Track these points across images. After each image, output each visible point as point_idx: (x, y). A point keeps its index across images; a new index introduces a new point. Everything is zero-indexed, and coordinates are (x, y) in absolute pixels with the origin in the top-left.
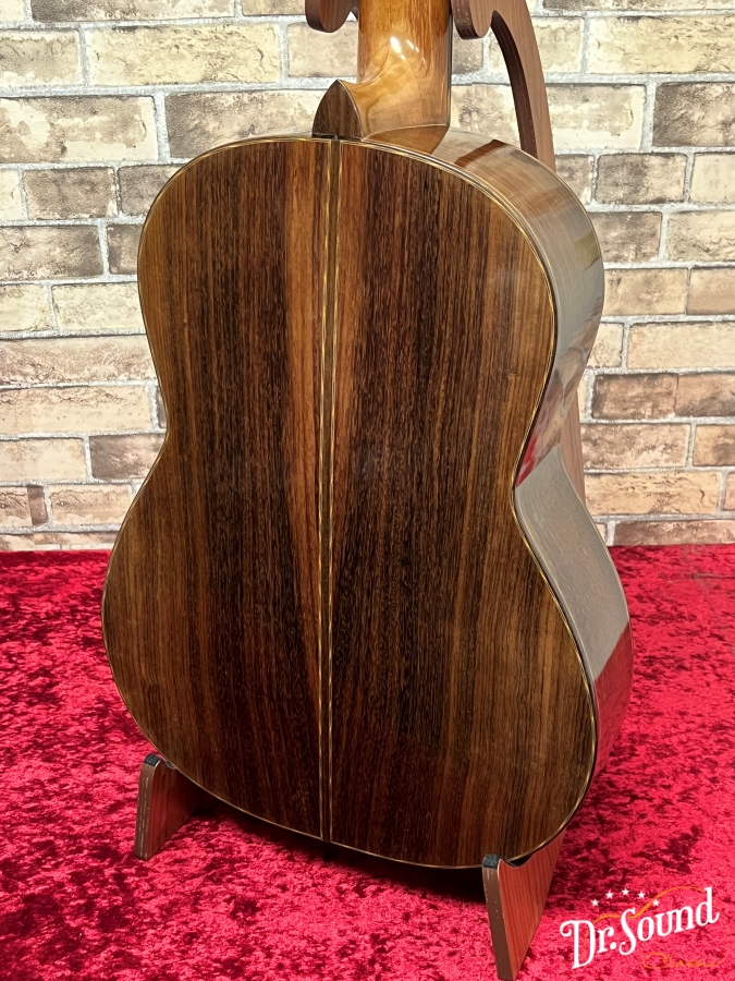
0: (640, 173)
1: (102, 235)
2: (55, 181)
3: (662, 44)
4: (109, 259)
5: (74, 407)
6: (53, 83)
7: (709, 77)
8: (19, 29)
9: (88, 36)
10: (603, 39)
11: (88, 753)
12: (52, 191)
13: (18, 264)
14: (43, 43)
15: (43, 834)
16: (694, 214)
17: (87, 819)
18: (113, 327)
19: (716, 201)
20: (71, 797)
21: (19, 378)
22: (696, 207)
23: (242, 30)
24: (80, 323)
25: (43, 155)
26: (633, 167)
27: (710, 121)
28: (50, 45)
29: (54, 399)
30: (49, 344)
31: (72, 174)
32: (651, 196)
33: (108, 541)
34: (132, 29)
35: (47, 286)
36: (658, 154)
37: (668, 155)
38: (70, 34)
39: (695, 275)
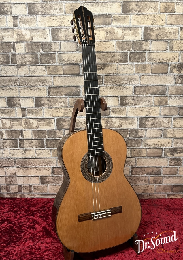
0: (137, 132)
1: (45, 141)
2: (37, 132)
3: (140, 111)
4: (46, 145)
5: (38, 171)
6: (38, 116)
7: (148, 116)
8: (33, 108)
9: (44, 109)
10: (130, 110)
11: (40, 240)
12: (37, 134)
13: (30, 146)
15: (31, 257)
17: (39, 254)
18: (46, 157)
19: (151, 137)
20: (37, 249)
21: (29, 165)
22: (147, 138)
23: (69, 109)
24: (40, 156)
25: (36, 128)
26: (136, 131)
27: (149, 124)
28: (38, 110)
29: (35, 169)
30: (35, 159)
31: (40, 131)
32: (139, 136)
33: (43, 196)
34: (51, 108)
35: (35, 149)
36: (140, 129)
37: (142, 129)
38: (41, 109)
39: (148, 150)
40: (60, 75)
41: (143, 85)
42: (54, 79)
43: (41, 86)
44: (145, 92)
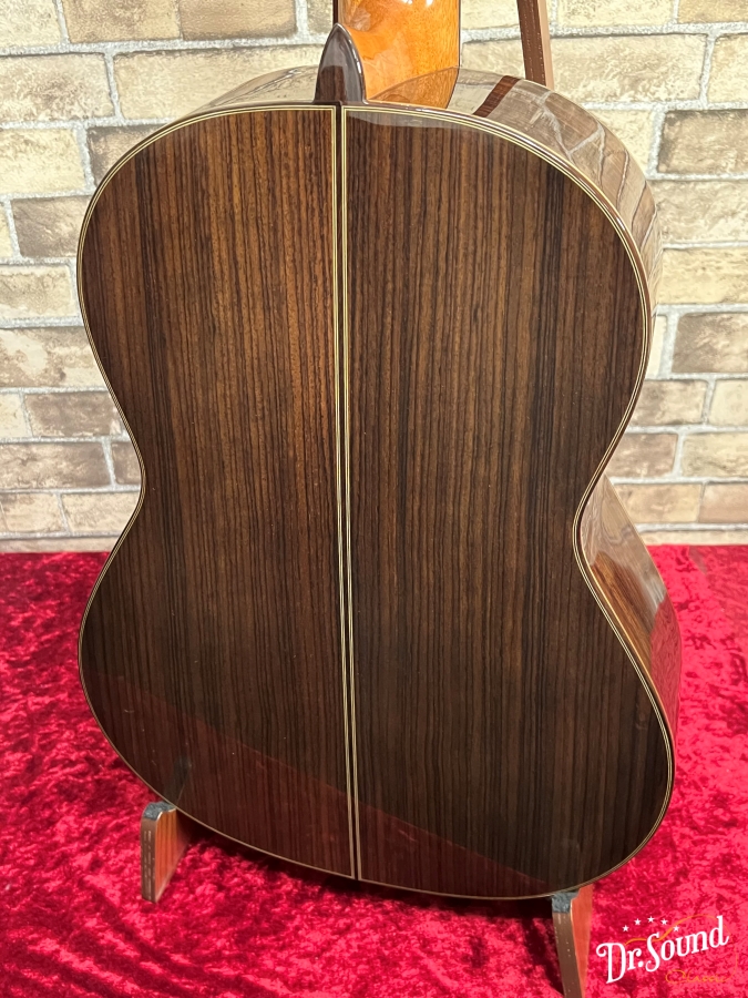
0: (657, 397)
1: (107, 450)
2: (56, 404)
3: (687, 276)
4: (116, 472)
6: (48, 314)
7: (737, 306)
8: (7, 264)
12: (53, 412)
13: (27, 475)
14: (32, 277)
16: (712, 436)
19: (736, 423)
22: (715, 429)
24: (91, 526)
25: (43, 380)
27: (736, 349)
28: (40, 279)
31: (73, 398)
32: (667, 419)
35: (57, 494)
36: (677, 380)
37: (686, 382)
38: (60, 270)
39: (710, 491)
40: (159, 45)
41: (728, 106)
42: (122, 73)
43: (41, 126)
44: (732, 155)
